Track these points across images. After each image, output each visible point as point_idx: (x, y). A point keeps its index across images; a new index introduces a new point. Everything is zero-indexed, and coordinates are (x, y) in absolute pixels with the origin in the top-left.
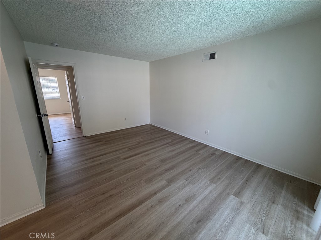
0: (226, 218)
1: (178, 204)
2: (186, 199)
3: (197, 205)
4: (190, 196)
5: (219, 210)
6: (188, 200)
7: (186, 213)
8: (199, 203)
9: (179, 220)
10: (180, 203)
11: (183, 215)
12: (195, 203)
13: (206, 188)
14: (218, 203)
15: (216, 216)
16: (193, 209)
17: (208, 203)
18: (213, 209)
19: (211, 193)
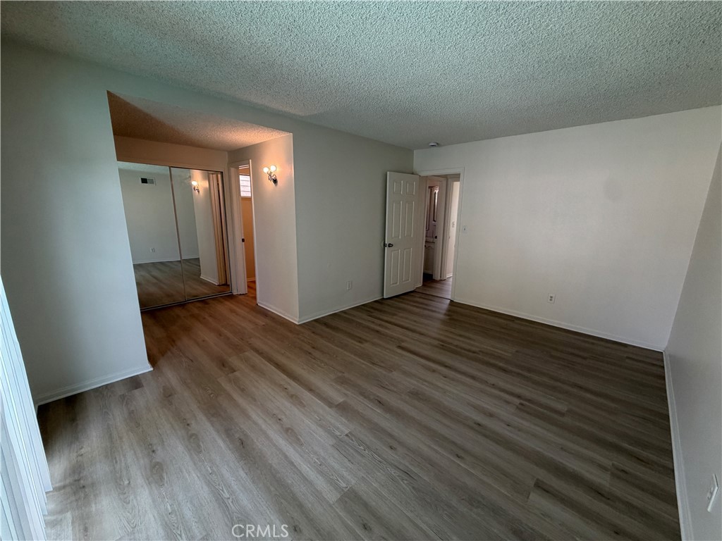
0: (232, 493)
1: (283, 417)
2: (292, 430)
3: (275, 445)
4: (299, 437)
5: (253, 482)
6: (289, 432)
7: (263, 426)
8: (280, 450)
9: (254, 416)
10: (285, 419)
11: (260, 422)
12: (281, 442)
13: (321, 473)
14: (272, 489)
15: (242, 473)
16: (267, 437)
17: (274, 466)
18: (259, 472)
19: (305, 479)
